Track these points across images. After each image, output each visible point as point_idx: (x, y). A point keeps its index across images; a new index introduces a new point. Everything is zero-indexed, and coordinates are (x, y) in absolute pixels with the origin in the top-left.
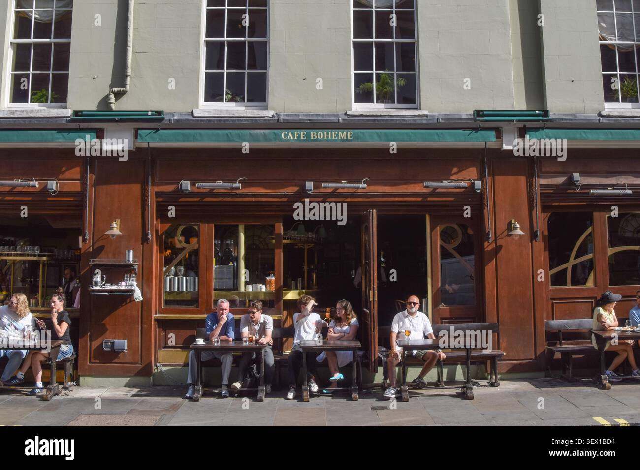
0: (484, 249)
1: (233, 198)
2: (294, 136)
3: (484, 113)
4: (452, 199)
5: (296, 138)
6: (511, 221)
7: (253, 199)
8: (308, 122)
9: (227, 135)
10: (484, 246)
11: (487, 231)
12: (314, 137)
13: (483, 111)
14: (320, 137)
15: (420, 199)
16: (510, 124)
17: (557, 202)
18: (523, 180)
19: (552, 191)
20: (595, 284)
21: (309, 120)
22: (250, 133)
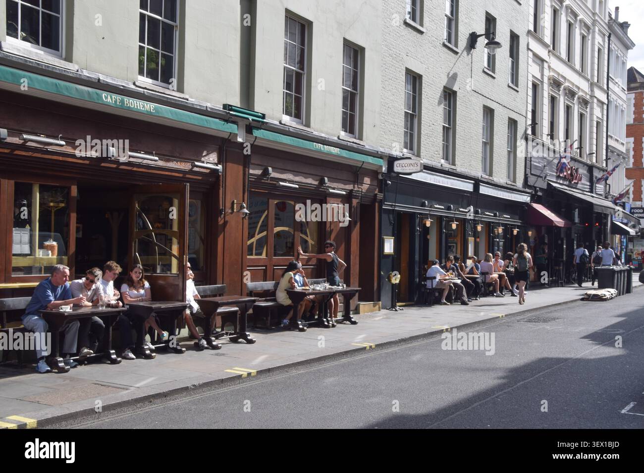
0: (218, 223)
1: (42, 154)
2: (112, 100)
3: (232, 108)
4: (200, 178)
5: (113, 102)
6: (234, 201)
7: (61, 158)
8: (122, 88)
9: (56, 85)
10: (218, 220)
11: (221, 208)
12: (127, 104)
13: (231, 106)
14: (132, 105)
15: (181, 175)
16: (243, 120)
17: (254, 189)
18: (241, 168)
19: (253, 180)
20: (267, 256)
21: (123, 86)
22: (76, 89)
